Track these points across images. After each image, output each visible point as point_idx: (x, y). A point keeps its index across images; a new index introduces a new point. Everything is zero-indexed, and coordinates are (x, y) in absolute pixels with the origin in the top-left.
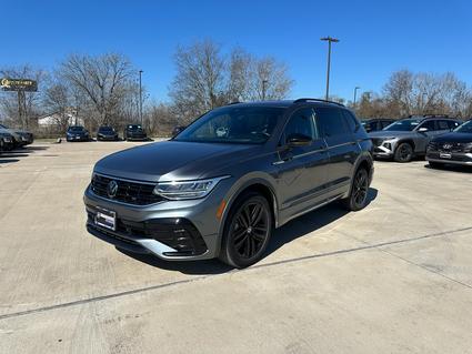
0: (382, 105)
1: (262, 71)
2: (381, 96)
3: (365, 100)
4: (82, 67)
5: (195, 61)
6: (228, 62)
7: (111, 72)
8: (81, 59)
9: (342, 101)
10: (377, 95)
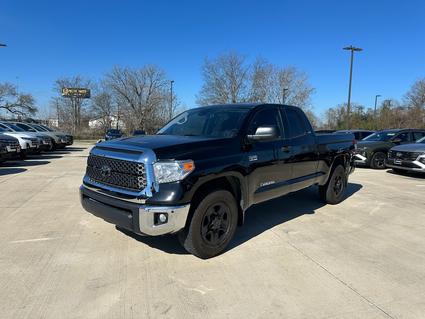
0: (404, 113)
1: (283, 80)
2: (401, 104)
3: (385, 108)
4: (123, 78)
5: (221, 72)
6: (251, 73)
7: (148, 82)
8: (122, 71)
9: (361, 108)
10: (397, 102)
